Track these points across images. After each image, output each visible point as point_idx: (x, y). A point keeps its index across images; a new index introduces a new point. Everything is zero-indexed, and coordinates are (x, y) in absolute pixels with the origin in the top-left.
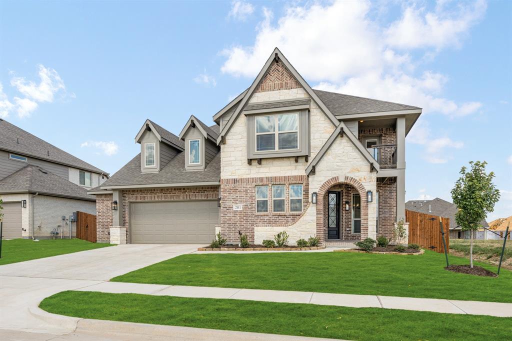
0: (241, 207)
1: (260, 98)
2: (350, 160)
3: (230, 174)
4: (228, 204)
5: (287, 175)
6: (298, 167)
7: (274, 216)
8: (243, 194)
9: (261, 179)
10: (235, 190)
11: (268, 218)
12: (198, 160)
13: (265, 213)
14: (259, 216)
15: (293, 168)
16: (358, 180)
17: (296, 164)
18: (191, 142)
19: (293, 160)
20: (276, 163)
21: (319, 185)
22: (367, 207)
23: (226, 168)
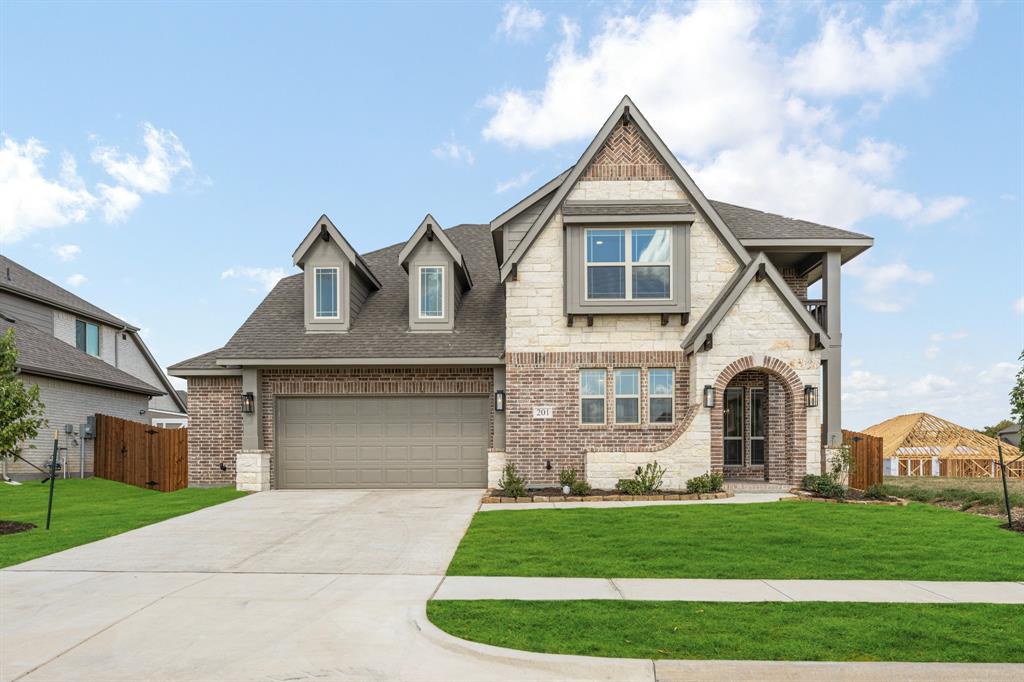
0: (550, 411)
1: (591, 192)
2: (774, 326)
3: (527, 343)
4: (522, 404)
5: (644, 349)
6: (666, 335)
7: (619, 430)
8: (555, 385)
9: (593, 356)
10: (538, 377)
11: (605, 434)
12: (440, 309)
13: (601, 424)
14: (587, 430)
15: (657, 336)
16: (788, 364)
17: (662, 329)
18: (423, 270)
19: (657, 321)
20: (622, 324)
21: (715, 373)
22: (805, 416)
23: (518, 330)
